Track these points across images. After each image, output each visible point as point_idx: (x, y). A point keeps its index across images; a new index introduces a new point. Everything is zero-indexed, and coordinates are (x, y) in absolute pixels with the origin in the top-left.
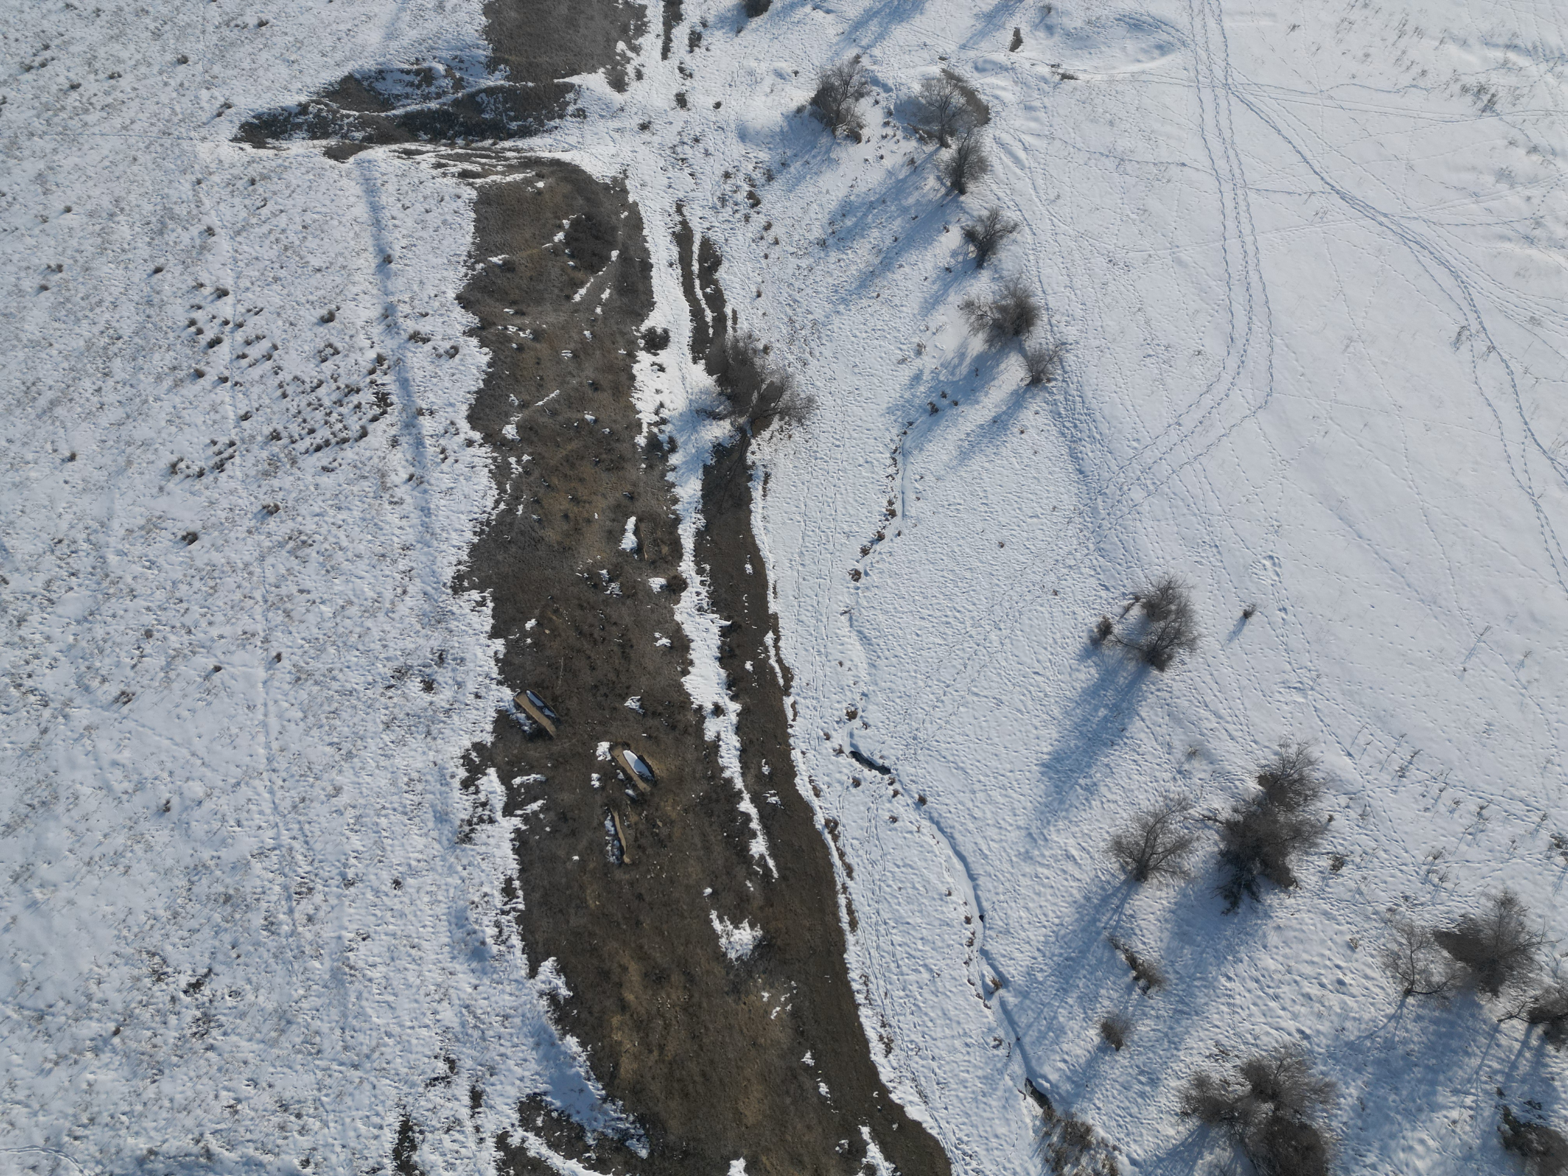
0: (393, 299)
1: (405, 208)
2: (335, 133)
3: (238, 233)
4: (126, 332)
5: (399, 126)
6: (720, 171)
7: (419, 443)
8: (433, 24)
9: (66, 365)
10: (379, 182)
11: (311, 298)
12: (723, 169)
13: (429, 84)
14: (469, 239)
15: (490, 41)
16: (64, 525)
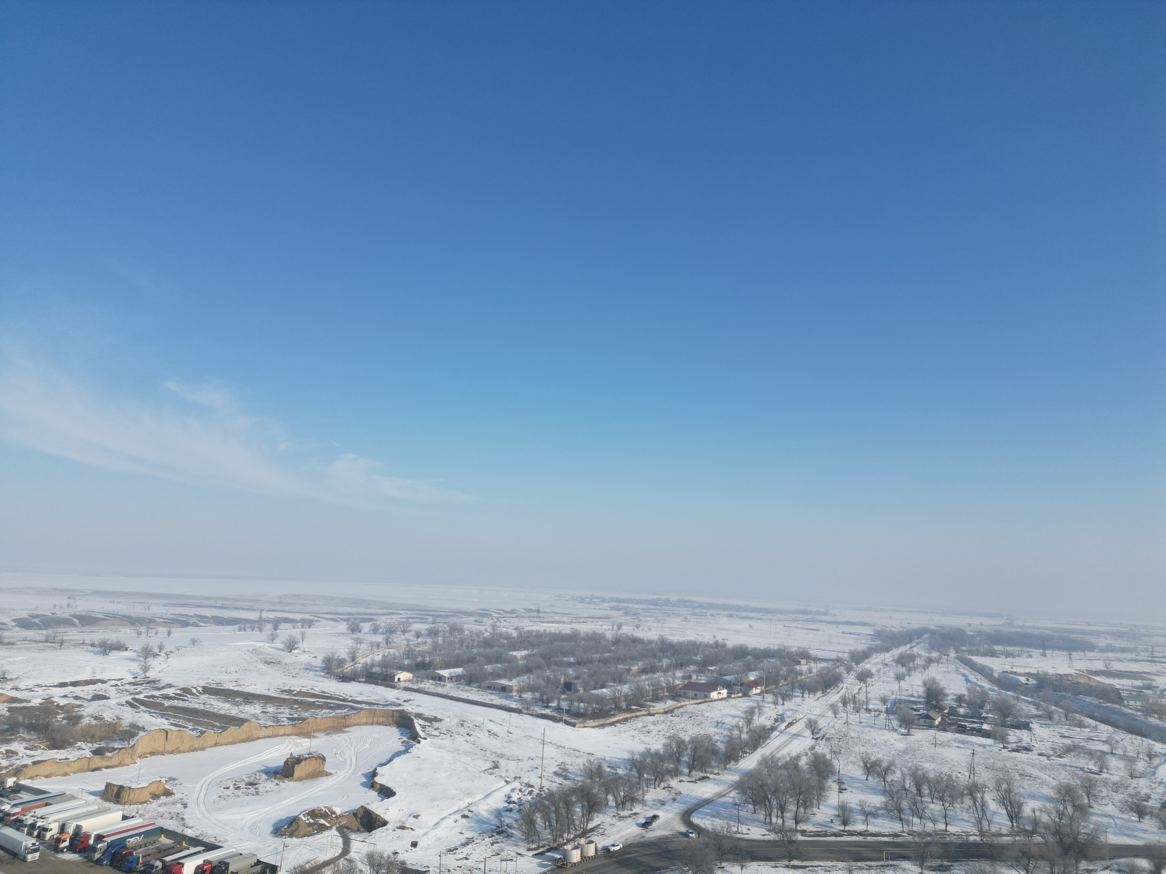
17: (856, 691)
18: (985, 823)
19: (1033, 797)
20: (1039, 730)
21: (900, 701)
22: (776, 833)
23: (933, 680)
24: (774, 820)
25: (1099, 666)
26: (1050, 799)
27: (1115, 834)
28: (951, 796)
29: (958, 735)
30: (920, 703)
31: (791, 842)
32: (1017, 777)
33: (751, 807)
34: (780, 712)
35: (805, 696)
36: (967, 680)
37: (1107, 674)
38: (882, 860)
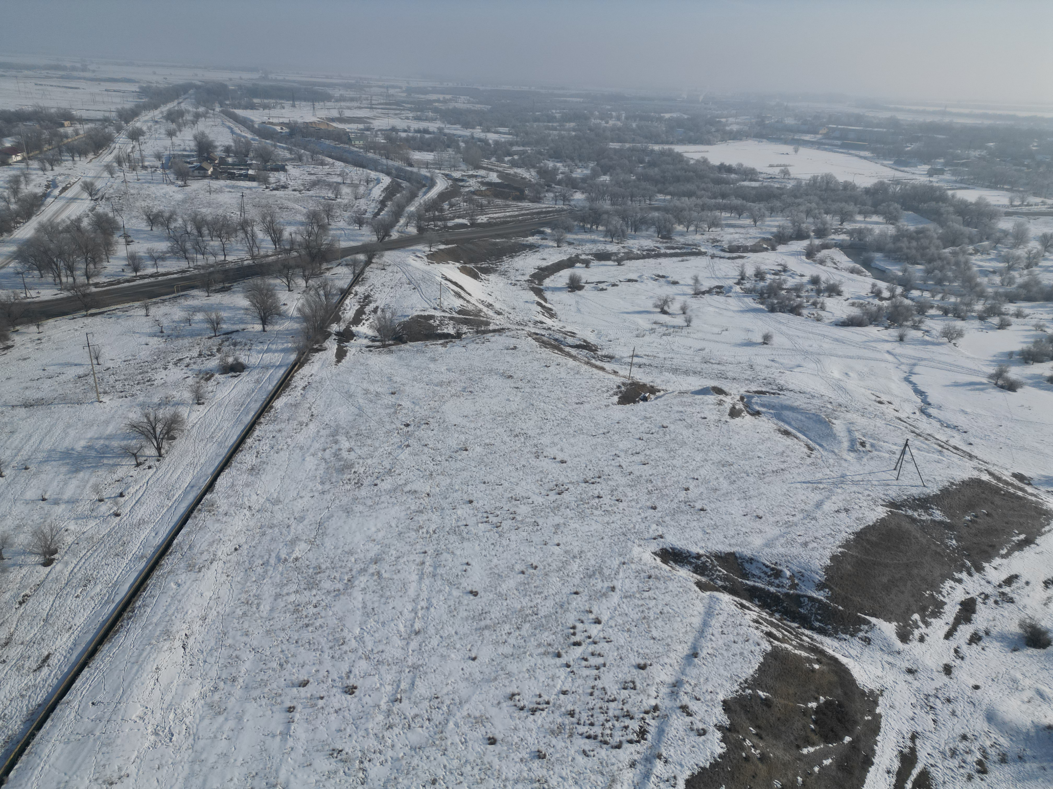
0: (685, 679)
1: (722, 633)
2: (708, 576)
3: (626, 597)
4: (542, 614)
5: (745, 590)
6: (959, 731)
7: (647, 776)
8: (796, 550)
9: (505, 613)
10: (716, 612)
11: (640, 651)
12: (962, 731)
13: (776, 578)
14: (751, 672)
15: (826, 574)
16: (445, 691)
17: (129, 150)
18: (255, 250)
19: (290, 224)
20: (293, 171)
21: (174, 156)
22: (69, 290)
23: (203, 134)
24: (64, 279)
25: (335, 113)
26: (302, 224)
27: (345, 241)
28: (227, 233)
29: (228, 182)
30: (193, 156)
31: (85, 295)
32: (278, 210)
33: (36, 272)
34: (51, 178)
35: (76, 159)
36: (233, 132)
37: (341, 120)
38: (174, 292)
